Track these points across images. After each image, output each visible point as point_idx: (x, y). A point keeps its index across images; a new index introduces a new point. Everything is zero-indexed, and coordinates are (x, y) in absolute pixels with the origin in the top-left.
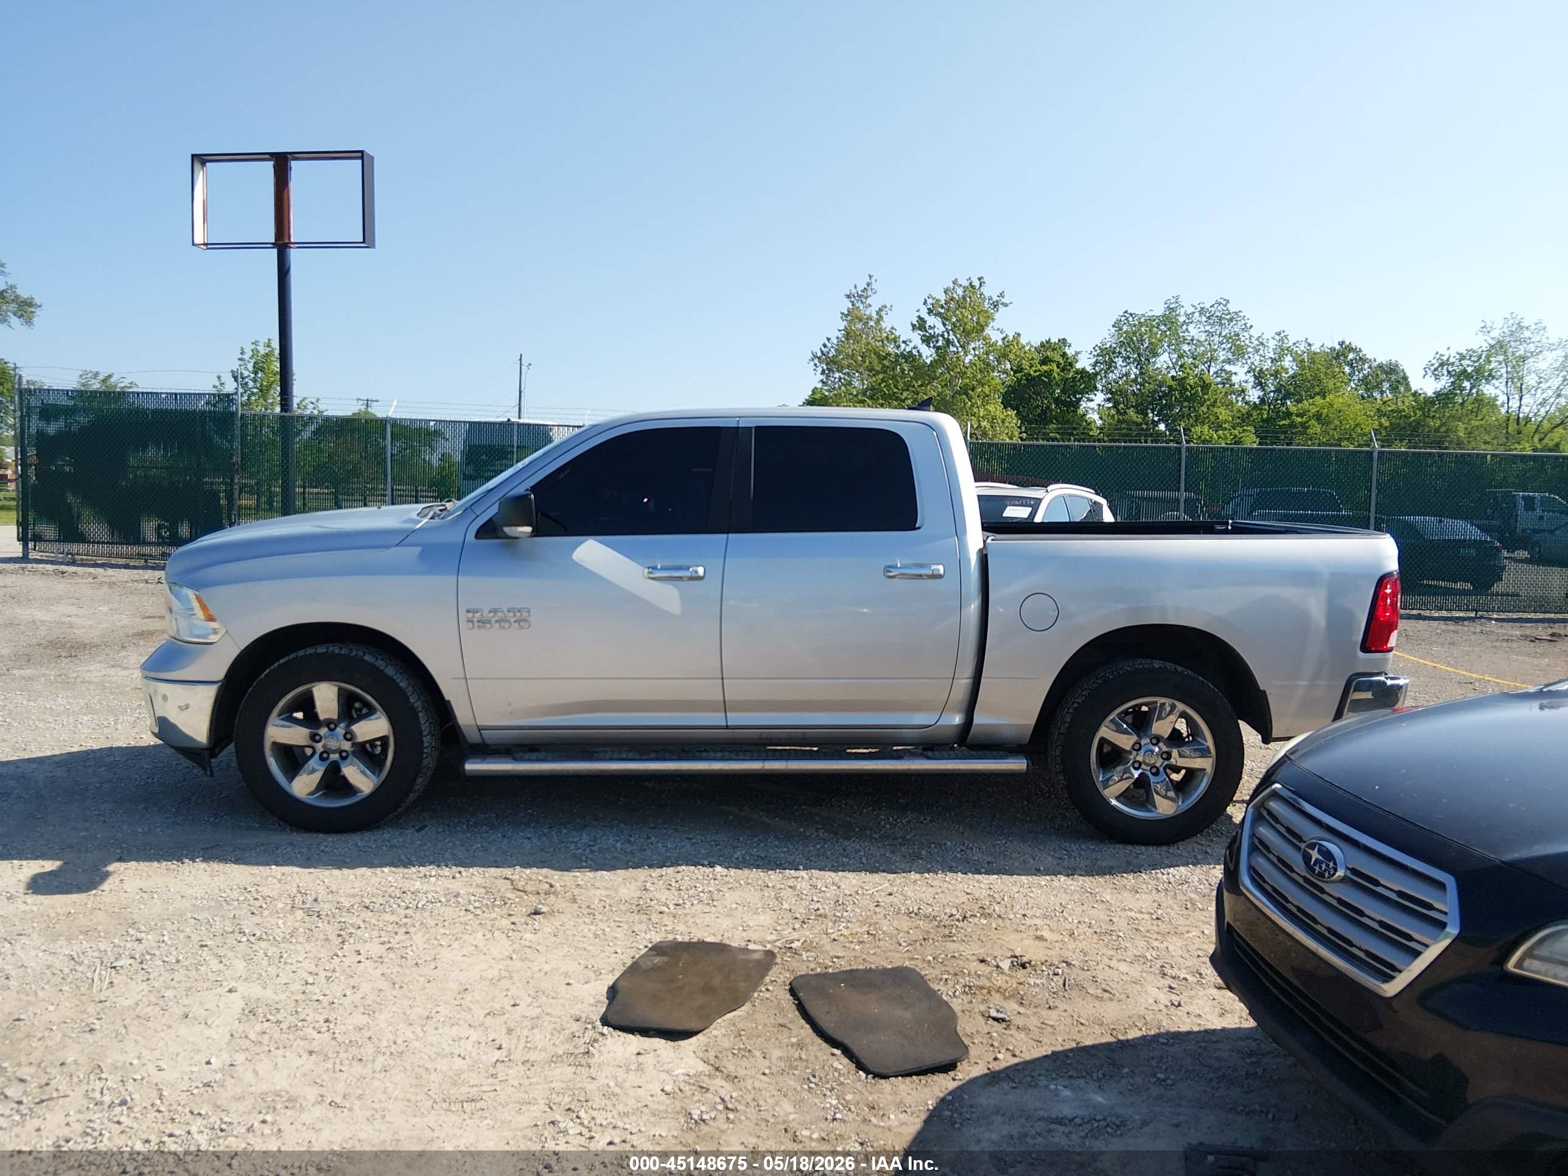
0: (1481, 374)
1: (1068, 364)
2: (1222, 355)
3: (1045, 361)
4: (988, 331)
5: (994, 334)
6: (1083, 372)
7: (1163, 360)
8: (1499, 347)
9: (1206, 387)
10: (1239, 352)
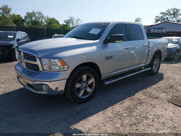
0: (69, 22)
1: (21, 18)
2: (41, 18)
3: (18, 18)
4: (10, 13)
5: (11, 13)
6: (23, 19)
7: (34, 18)
8: (70, 19)
9: (39, 22)
10: (43, 18)
